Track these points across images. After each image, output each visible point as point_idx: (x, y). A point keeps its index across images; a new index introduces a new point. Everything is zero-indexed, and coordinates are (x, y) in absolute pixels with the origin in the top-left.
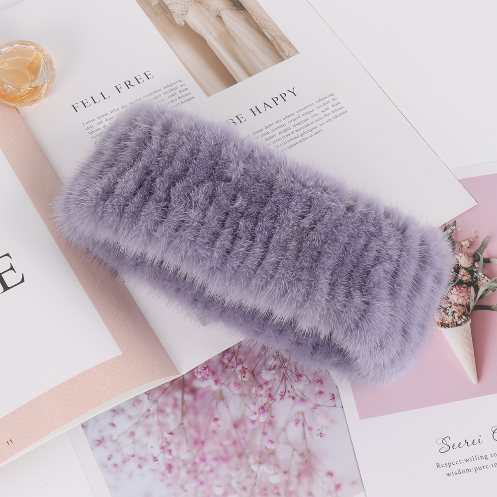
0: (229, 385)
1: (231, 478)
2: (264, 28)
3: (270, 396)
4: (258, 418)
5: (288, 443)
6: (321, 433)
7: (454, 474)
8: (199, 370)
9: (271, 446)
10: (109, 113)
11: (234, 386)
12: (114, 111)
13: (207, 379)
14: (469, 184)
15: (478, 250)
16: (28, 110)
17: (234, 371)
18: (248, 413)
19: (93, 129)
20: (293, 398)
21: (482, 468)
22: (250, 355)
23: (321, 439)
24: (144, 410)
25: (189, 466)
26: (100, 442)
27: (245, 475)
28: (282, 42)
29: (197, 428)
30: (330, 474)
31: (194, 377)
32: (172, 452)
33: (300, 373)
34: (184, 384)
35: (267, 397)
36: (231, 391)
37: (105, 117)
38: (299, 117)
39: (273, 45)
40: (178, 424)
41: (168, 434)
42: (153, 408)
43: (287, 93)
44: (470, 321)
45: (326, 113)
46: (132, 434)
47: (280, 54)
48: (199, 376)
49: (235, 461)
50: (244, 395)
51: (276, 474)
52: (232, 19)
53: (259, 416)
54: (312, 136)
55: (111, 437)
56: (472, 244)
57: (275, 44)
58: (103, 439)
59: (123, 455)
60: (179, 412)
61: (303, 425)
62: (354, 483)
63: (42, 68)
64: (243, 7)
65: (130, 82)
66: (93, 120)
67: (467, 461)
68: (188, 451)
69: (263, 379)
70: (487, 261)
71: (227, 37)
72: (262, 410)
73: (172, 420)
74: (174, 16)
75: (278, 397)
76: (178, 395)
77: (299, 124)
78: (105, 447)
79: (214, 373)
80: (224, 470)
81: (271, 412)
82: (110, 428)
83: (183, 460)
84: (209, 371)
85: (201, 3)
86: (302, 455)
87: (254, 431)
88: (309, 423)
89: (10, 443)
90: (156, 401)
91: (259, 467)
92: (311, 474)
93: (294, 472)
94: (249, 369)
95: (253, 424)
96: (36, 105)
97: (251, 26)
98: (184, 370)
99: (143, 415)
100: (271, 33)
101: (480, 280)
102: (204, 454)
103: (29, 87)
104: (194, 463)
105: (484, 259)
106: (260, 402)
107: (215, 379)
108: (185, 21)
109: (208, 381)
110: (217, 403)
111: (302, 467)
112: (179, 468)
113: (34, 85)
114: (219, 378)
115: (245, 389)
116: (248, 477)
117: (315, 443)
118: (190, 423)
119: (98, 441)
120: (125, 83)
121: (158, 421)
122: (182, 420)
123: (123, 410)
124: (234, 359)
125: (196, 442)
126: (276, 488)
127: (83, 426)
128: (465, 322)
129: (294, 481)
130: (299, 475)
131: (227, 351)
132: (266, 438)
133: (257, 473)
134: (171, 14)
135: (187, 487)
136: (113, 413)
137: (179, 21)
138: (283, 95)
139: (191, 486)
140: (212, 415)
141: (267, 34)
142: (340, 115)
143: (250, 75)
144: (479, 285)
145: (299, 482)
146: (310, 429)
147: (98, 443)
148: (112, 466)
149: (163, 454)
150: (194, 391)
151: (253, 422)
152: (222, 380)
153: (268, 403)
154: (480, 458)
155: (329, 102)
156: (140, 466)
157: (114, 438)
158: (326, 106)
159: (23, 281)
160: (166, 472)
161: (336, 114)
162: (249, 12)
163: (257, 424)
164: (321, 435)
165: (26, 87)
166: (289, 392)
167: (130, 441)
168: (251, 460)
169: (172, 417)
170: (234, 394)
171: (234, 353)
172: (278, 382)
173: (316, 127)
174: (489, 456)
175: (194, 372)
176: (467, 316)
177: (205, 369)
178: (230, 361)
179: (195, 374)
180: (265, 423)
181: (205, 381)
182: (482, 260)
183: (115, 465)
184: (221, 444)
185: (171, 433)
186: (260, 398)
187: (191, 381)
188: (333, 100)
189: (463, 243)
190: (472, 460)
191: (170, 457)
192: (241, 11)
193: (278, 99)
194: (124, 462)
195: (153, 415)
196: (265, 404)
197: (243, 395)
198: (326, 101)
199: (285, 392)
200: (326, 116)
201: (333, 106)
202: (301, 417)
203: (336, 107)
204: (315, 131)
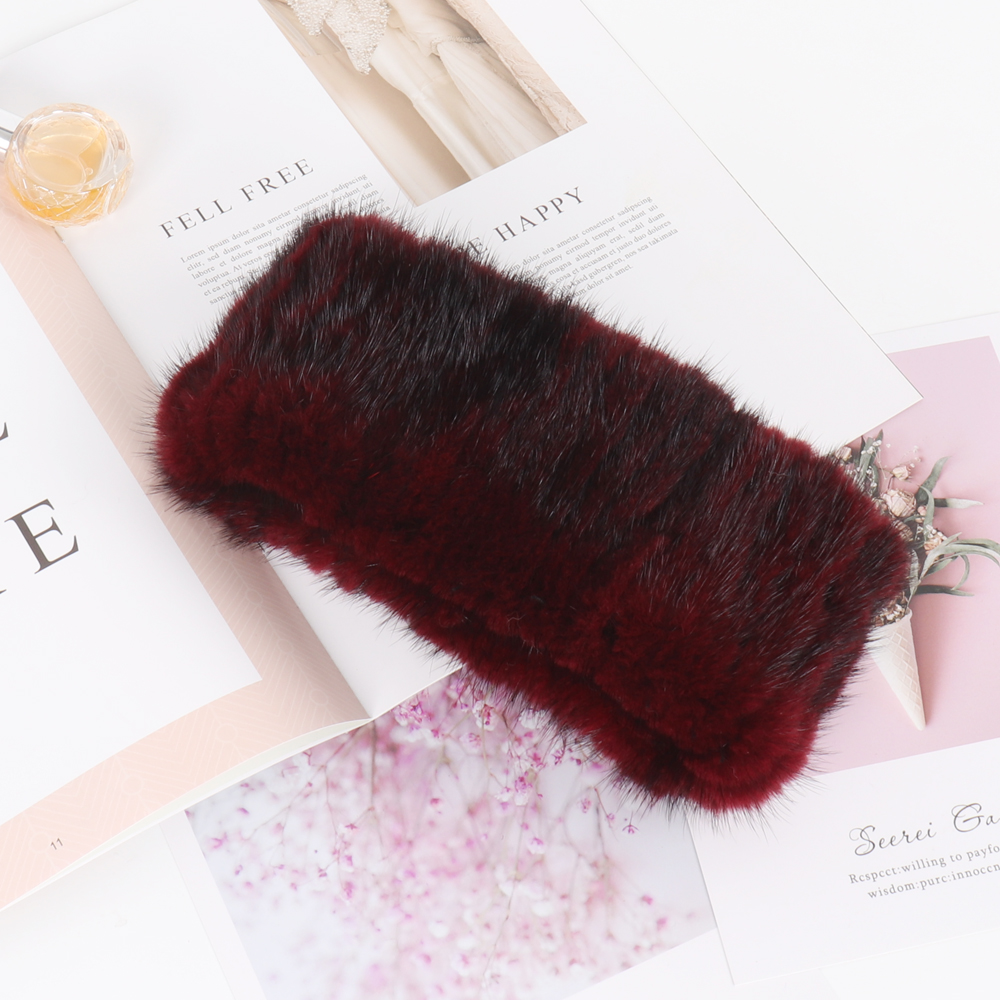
0: (459, 737)
1: (463, 906)
2: (520, 77)
3: (536, 758)
4: (513, 798)
5: (569, 843)
6: (630, 826)
7: (883, 893)
8: (404, 711)
9: (537, 850)
10: (230, 239)
11: (468, 740)
12: (241, 234)
13: (418, 728)
14: (906, 362)
15: (925, 484)
16: (75, 233)
17: (468, 712)
18: (495, 789)
19: (201, 269)
20: (579, 761)
21: (935, 881)
23: (631, 835)
24: (302, 783)
25: (385, 885)
26: (219, 842)
27: (488, 901)
28: (556, 103)
29: (400, 817)
30: (648, 900)
31: (394, 723)
32: (354, 859)
34: (376, 737)
35: (531, 760)
36: (462, 750)
37: (225, 246)
38: (587, 243)
39: (537, 108)
40: (365, 808)
41: (347, 826)
42: (319, 780)
43: (565, 198)
44: (910, 615)
45: (638, 234)
46: (280, 827)
47: (551, 124)
48: (403, 722)
49: (470, 875)
50: (488, 756)
51: (546, 899)
52: (461, 61)
53: (514, 795)
54: (611, 276)
55: (240, 832)
56: (912, 472)
57: (541, 107)
58: (225, 836)
59: (262, 865)
60: (366, 788)
61: (598, 810)
62: (690, 916)
63: (107, 154)
64: (481, 37)
65: (269, 181)
66: (201, 252)
67: (906, 869)
68: (384, 859)
69: (523, 728)
70: (941, 504)
71: (451, 94)
72: (520, 784)
73: (354, 801)
74: (350, 55)
75: (550, 760)
76: (365, 756)
77: (587, 255)
78: (228, 851)
79: (431, 716)
80: (449, 892)
81: (537, 788)
82: (238, 816)
83: (373, 875)
84: (423, 712)
85: (401, 32)
86: (594, 865)
87: (506, 822)
88: (608, 807)
89: (57, 844)
90: (324, 767)
91: (514, 887)
92: (611, 900)
93: (580, 896)
94: (497, 708)
95: (504, 808)
96: (93, 224)
97: (496, 73)
98: (377, 711)
99: (300, 793)
100: (533, 85)
101: (928, 539)
102: (413, 864)
103: (83, 191)
104: (395, 880)
105: (935, 499)
106: (518, 770)
107: (432, 728)
108: (370, 66)
109: (421, 730)
110: (436, 771)
111: (595, 888)
112: (366, 889)
113: (91, 187)
114: (440, 725)
115: (489, 746)
116: (495, 905)
117: (619, 844)
118: (386, 807)
119: (216, 839)
120: (260, 182)
121: (328, 803)
122: (372, 801)
123: (262, 784)
124: (468, 691)
127: (187, 812)
128: (901, 615)
129: (581, 912)
130: (589, 902)
131: (455, 675)
132: (528, 835)
133: (511, 898)
134: (346, 52)
135: (381, 923)
136: (245, 789)
137: (360, 65)
138: (557, 202)
139: (389, 921)
140: (428, 792)
141: (525, 88)
142: (664, 237)
143: (494, 165)
144: (926, 548)
145: (590, 914)
146: (610, 818)
147: (217, 843)
148: (242, 886)
149: (336, 863)
150: (393, 749)
151: (504, 805)
152: (447, 728)
153: (532, 770)
154: (931, 864)
155: (643, 213)
156: (294, 886)
157: (246, 835)
158: (637, 221)
159: (74, 549)
160: (343, 896)
161: (657, 235)
162: (492, 46)
163: (510, 810)
165: (77, 191)
166: (571, 749)
167: (275, 840)
168: (500, 874)
169: (353, 797)
170: (468, 755)
171: (468, 679)
172: (549, 733)
173: (620, 260)
174: (947, 860)
175: (394, 715)
176: (904, 605)
177: (415, 708)
178: (461, 694)
179: (397, 718)
180: (526, 806)
181: (415, 731)
182: (931, 502)
183: (248, 884)
184: (444, 846)
185: (352, 826)
186: (517, 762)
187: (388, 731)
188: (651, 210)
189: (896, 472)
190: (917, 867)
191: (350, 870)
192: (476, 45)
193: (546, 209)
194: (263, 879)
195: (318, 793)
196: (526, 773)
197: (485, 756)
198: (637, 211)
199: (563, 752)
200: (636, 240)
201: (650, 221)
202: (592, 795)
203: (657, 223)
204: (616, 268)
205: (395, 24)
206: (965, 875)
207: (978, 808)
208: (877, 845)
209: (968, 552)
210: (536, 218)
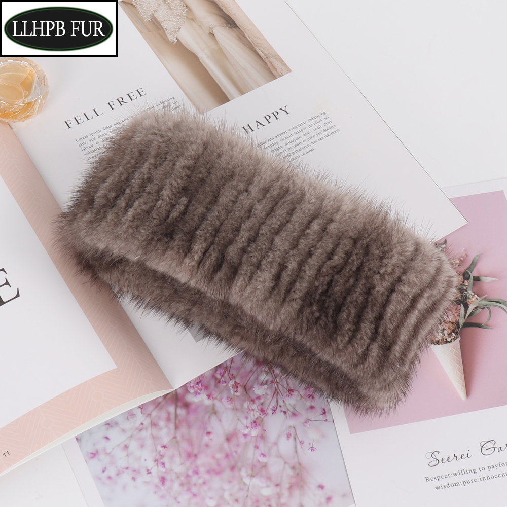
0: (221, 399)
1: (224, 490)
2: (256, 46)
3: (262, 411)
4: (250, 432)
5: (280, 456)
6: (312, 447)
7: (443, 487)
8: (192, 385)
9: (263, 460)
10: (102, 130)
11: (226, 401)
12: (107, 128)
13: (199, 394)
14: (460, 203)
15: (468, 268)
16: (20, 125)
17: (226, 386)
18: (240, 427)
19: (86, 146)
20: (285, 413)
21: (471, 481)
22: (242, 371)
23: (313, 452)
24: (138, 423)
25: (182, 478)
26: (94, 455)
27: (237, 487)
28: (275, 60)
29: (190, 442)
30: (321, 487)
31: (187, 391)
32: (166, 465)
33: (292, 388)
34: (177, 399)
35: (259, 412)
36: (223, 406)
37: (99, 134)
38: (291, 135)
39: (266, 63)
40: (172, 437)
41: (162, 447)
42: (147, 422)
43: (280, 112)
44: (460, 338)
45: (318, 131)
46: (126, 447)
47: (273, 72)
48: (192, 391)
49: (227, 473)
50: (237, 409)
51: (268, 486)
52: (224, 36)
53: (251, 430)
54: (304, 154)
55: (105, 450)
56: (462, 262)
57: (267, 62)
58: (97, 452)
59: (117, 467)
60: (172, 426)
61: (295, 439)
62: (344, 496)
63: (35, 84)
64: (236, 25)
65: (122, 99)
66: (86, 137)
67: (455, 474)
68: (181, 464)
69: (256, 394)
70: (477, 279)
71: (220, 55)
72: (254, 424)
73: (165, 434)
74: (166, 33)
75: (270, 412)
76: (172, 409)
77: (291, 142)
78: (99, 460)
79: (206, 388)
80: (216, 482)
81: (263, 427)
82: (104, 441)
83: (176, 473)
84: (202, 386)
85: (194, 21)
86: (293, 468)
87: (246, 444)
88: (300, 437)
89: (7, 454)
90: (149, 415)
91: (251, 480)
92: (302, 487)
93: (286, 485)
94: (241, 384)
95: (245, 437)
96: (29, 120)
97: (244, 44)
98: (177, 385)
99: (137, 429)
100: (263, 51)
101: (469, 298)
102: (197, 467)
103: (23, 103)
104: (188, 476)
105: (474, 277)
106: (252, 417)
107: (207, 394)
108: (177, 39)
109: (201, 395)
110: (209, 417)
111: (294, 480)
112: (172, 481)
113: (27, 101)
114: (211, 393)
115: (237, 404)
116: (241, 489)
117: (307, 457)
118: (183, 436)
119: (92, 453)
120: (118, 99)
121: (152, 434)
122: (175, 433)
123: (117, 424)
124: (226, 374)
125: (189, 455)
126: (268, 500)
127: (77, 439)
128: (455, 339)
129: (286, 493)
130: (290, 488)
131: (220, 366)
132: (258, 452)
133: (249, 486)
134: (164, 31)
135: (180, 499)
136: (107, 426)
137: (171, 38)
138: (276, 114)
139: (184, 498)
140: (205, 428)
141: (259, 52)
142: (332, 133)
143: (242, 93)
144: (468, 303)
145: (291, 495)
146: (302, 443)
147: (92, 455)
148: (106, 479)
149: (156, 466)
150: (186, 405)
151: (245, 435)
152: (215, 394)
153: (260, 417)
154: (468, 472)
155: (321, 121)
156: (134, 479)
157: (108, 451)
158: (318, 125)
159: (18, 295)
160: (160, 484)
161: (328, 132)
162: (242, 29)
163: (249, 438)
164: (312, 449)
165: (20, 103)
166: (280, 406)
167: (124, 454)
168: (243, 473)
169: (165, 431)
170: (226, 409)
171: (226, 368)
172: (269, 397)
173: (308, 145)
174: (477, 470)
175: (187, 387)
176: (456, 333)
177: (198, 383)
178: (222, 376)
179: (188, 389)
180: (257, 436)
181: (198, 396)
182: (472, 278)
183: (110, 478)
184: (214, 457)
185: (165, 447)
186: (252, 413)
187: (184, 396)
188: (326, 119)
189: (453, 262)
190: (461, 473)
191: (164, 470)
192: (233, 28)
193: (270, 117)
194: (118, 474)
195: (146, 428)
196: (257, 418)
197: (235, 409)
198: (318, 119)
199: (277, 407)
200: (318, 134)
201: (325, 125)
202: (292, 431)
203: (329, 126)
204: (307, 149)
205: (190, 16)
206: (486, 478)
207: (494, 442)
208: (440, 461)
209: (491, 305)
210: (264, 122)
